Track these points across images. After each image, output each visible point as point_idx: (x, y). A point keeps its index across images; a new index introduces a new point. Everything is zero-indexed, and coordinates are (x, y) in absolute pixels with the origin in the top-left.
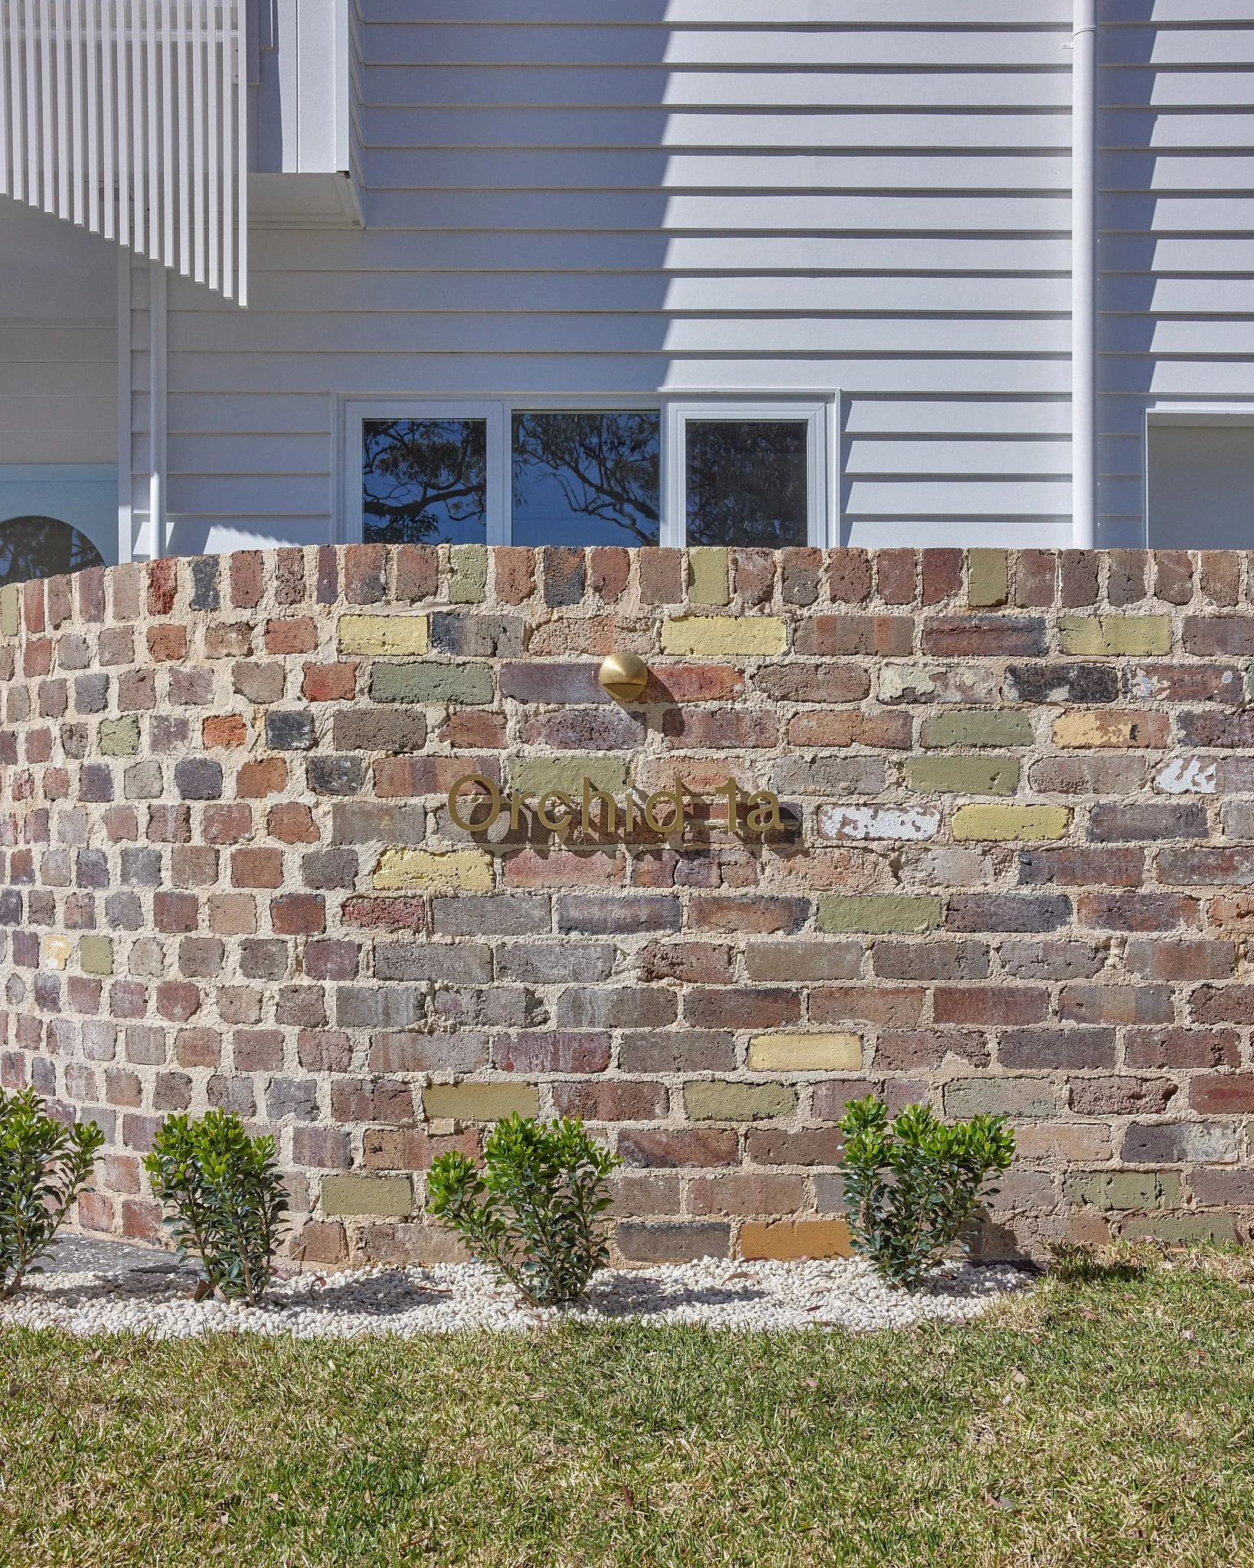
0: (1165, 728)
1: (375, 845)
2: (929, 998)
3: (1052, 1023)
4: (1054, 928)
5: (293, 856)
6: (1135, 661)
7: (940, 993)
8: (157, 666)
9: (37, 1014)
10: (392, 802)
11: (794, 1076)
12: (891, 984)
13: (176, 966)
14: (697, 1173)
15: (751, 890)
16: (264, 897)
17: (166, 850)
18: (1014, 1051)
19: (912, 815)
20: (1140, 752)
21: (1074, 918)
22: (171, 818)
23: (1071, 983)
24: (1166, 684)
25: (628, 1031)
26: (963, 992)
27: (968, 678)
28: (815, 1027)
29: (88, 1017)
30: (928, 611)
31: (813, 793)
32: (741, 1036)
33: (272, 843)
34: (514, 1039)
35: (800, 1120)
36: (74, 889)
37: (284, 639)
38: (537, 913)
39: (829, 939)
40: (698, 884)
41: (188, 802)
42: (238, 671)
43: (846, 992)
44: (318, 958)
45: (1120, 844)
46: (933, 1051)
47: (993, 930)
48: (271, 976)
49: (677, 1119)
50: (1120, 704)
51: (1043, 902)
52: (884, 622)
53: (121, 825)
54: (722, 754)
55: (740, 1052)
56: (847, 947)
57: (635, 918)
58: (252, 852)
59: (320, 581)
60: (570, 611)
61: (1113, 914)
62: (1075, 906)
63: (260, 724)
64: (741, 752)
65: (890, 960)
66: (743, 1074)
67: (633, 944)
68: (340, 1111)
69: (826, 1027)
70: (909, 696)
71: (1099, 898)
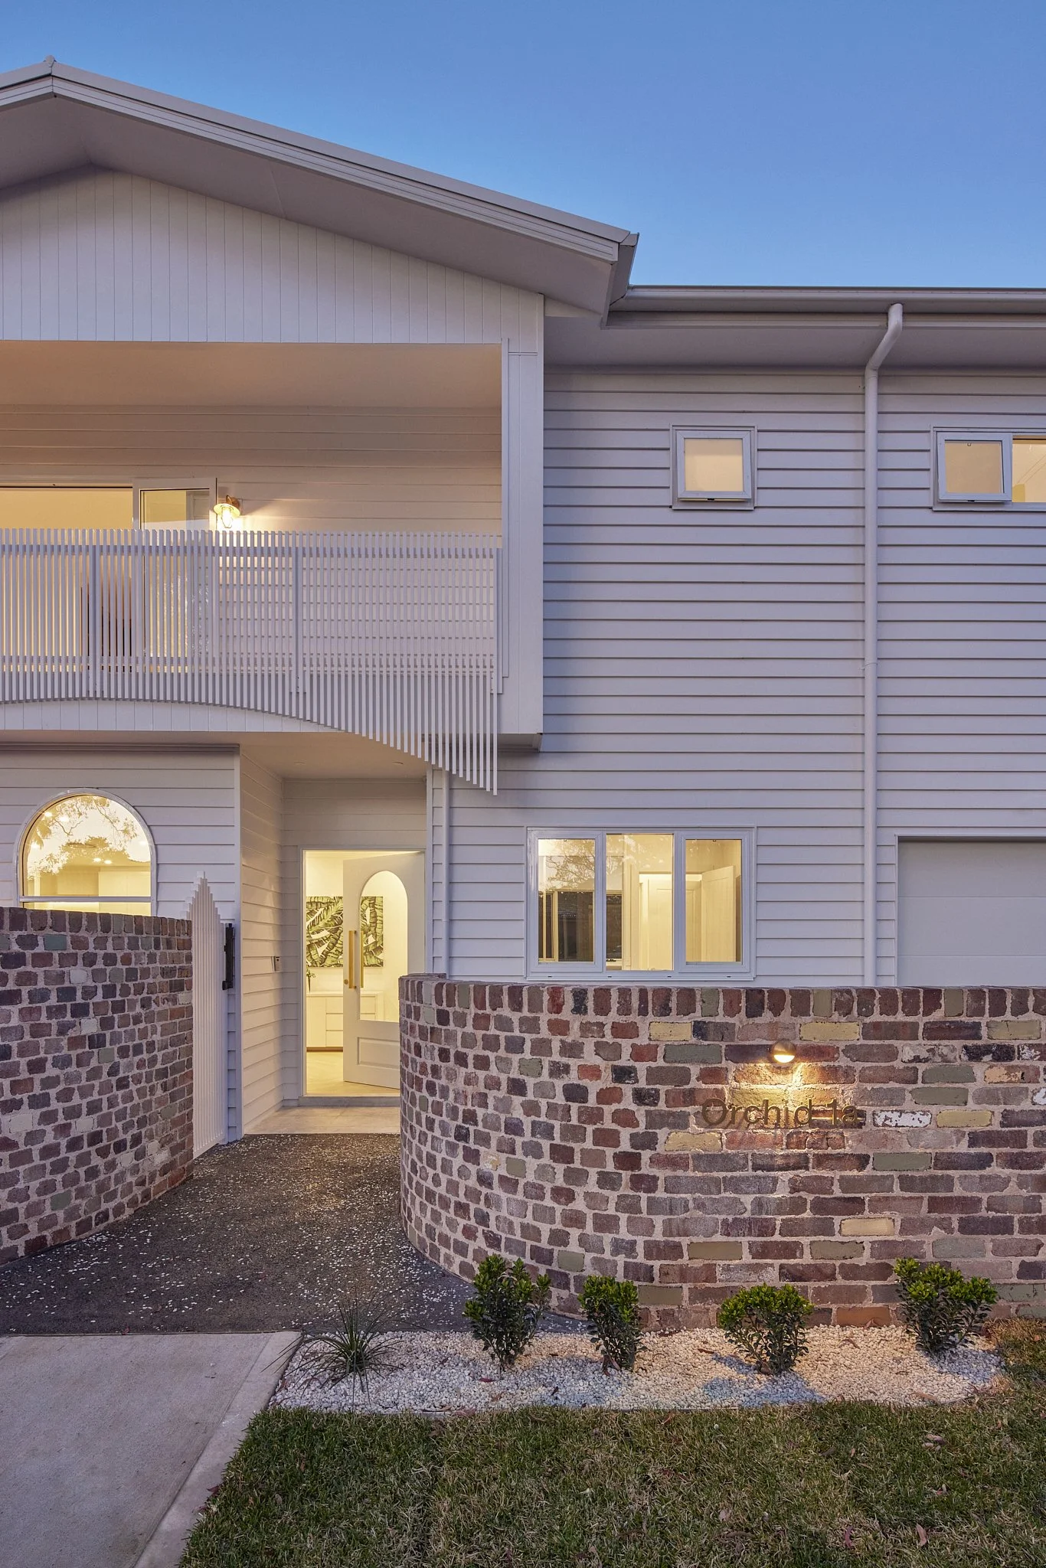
0: (1038, 1073)
1: (666, 1130)
2: (925, 1202)
3: (983, 1213)
4: (985, 1168)
5: (625, 1134)
6: (1024, 1042)
7: (931, 1199)
8: (553, 1037)
9: (479, 1188)
10: (674, 1110)
11: (862, 1239)
12: (907, 1194)
13: (562, 1179)
14: (817, 1284)
15: (842, 1151)
16: (610, 1152)
17: (557, 1124)
18: (966, 1227)
19: (918, 1115)
20: (1025, 1085)
21: (994, 1164)
22: (560, 1109)
23: (994, 1194)
24: (1038, 1053)
25: (784, 1217)
26: (942, 1198)
27: (945, 1051)
28: (872, 1215)
29: (510, 1196)
30: (926, 1019)
31: (872, 1105)
32: (837, 1219)
33: (614, 1126)
34: (731, 1220)
35: (865, 1259)
36: (503, 1134)
37: (619, 1030)
38: (742, 1162)
39: (879, 1174)
40: (817, 1148)
41: (569, 1103)
42: (597, 1044)
43: (887, 1198)
44: (638, 1182)
45: (1016, 1129)
46: (924, 1226)
47: (956, 1169)
48: (613, 1189)
49: (807, 1259)
50: (1016, 1062)
51: (979, 1155)
52: (905, 1024)
53: (531, 1109)
54: (829, 1087)
55: (837, 1228)
56: (887, 1177)
57: (787, 1164)
58: (604, 1130)
59: (640, 1005)
60: (757, 1020)
61: (1013, 1162)
62: (995, 1158)
63: (609, 1071)
64: (837, 1086)
65: (907, 1183)
66: (837, 1238)
67: (785, 1176)
68: (648, 1255)
69: (878, 1215)
70: (917, 1059)
71: (1006, 1154)
